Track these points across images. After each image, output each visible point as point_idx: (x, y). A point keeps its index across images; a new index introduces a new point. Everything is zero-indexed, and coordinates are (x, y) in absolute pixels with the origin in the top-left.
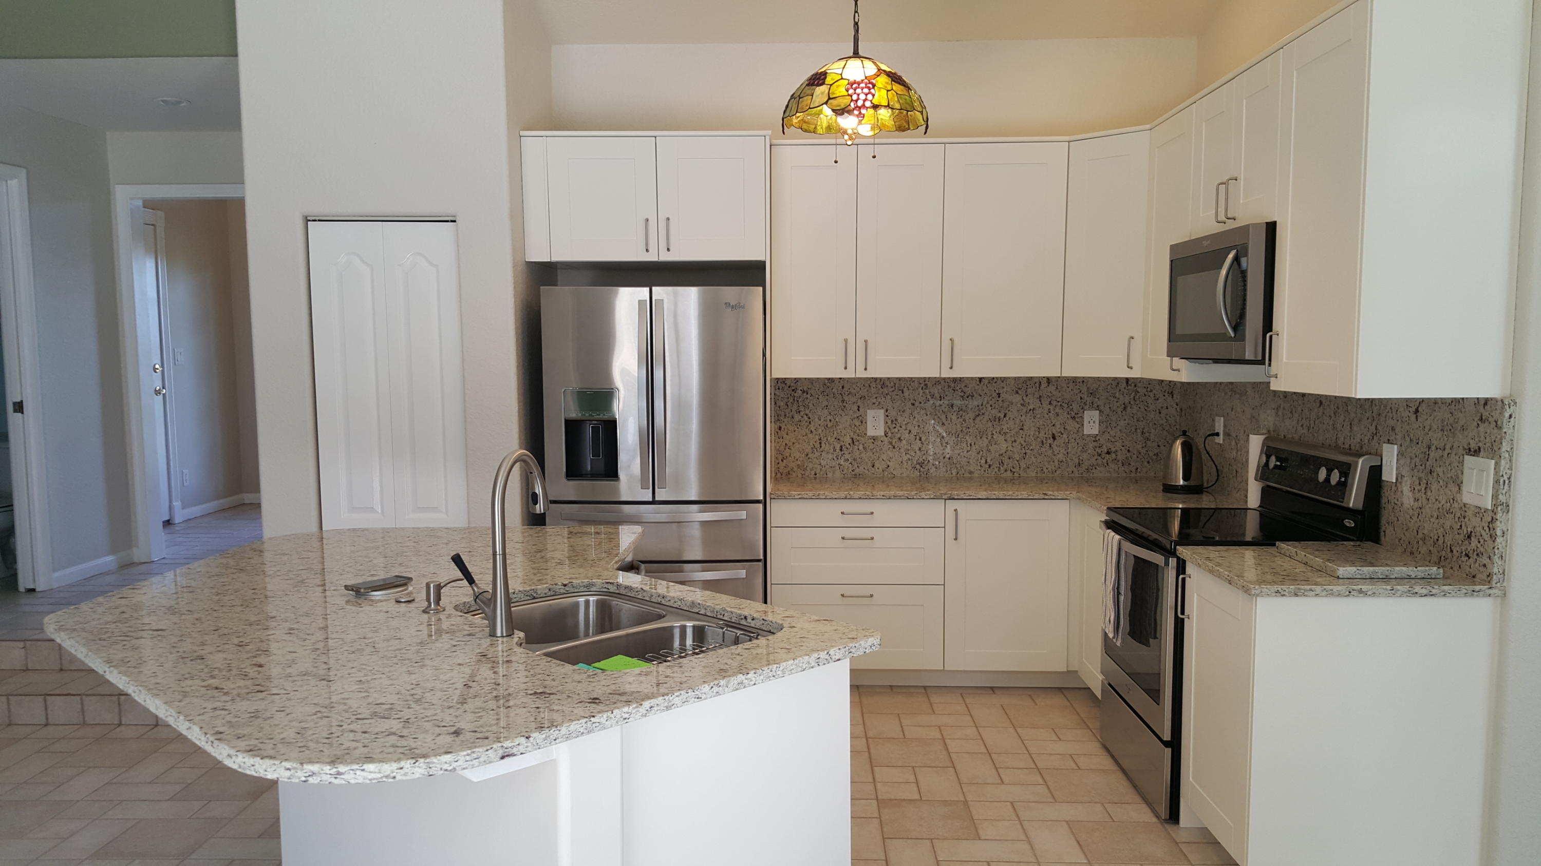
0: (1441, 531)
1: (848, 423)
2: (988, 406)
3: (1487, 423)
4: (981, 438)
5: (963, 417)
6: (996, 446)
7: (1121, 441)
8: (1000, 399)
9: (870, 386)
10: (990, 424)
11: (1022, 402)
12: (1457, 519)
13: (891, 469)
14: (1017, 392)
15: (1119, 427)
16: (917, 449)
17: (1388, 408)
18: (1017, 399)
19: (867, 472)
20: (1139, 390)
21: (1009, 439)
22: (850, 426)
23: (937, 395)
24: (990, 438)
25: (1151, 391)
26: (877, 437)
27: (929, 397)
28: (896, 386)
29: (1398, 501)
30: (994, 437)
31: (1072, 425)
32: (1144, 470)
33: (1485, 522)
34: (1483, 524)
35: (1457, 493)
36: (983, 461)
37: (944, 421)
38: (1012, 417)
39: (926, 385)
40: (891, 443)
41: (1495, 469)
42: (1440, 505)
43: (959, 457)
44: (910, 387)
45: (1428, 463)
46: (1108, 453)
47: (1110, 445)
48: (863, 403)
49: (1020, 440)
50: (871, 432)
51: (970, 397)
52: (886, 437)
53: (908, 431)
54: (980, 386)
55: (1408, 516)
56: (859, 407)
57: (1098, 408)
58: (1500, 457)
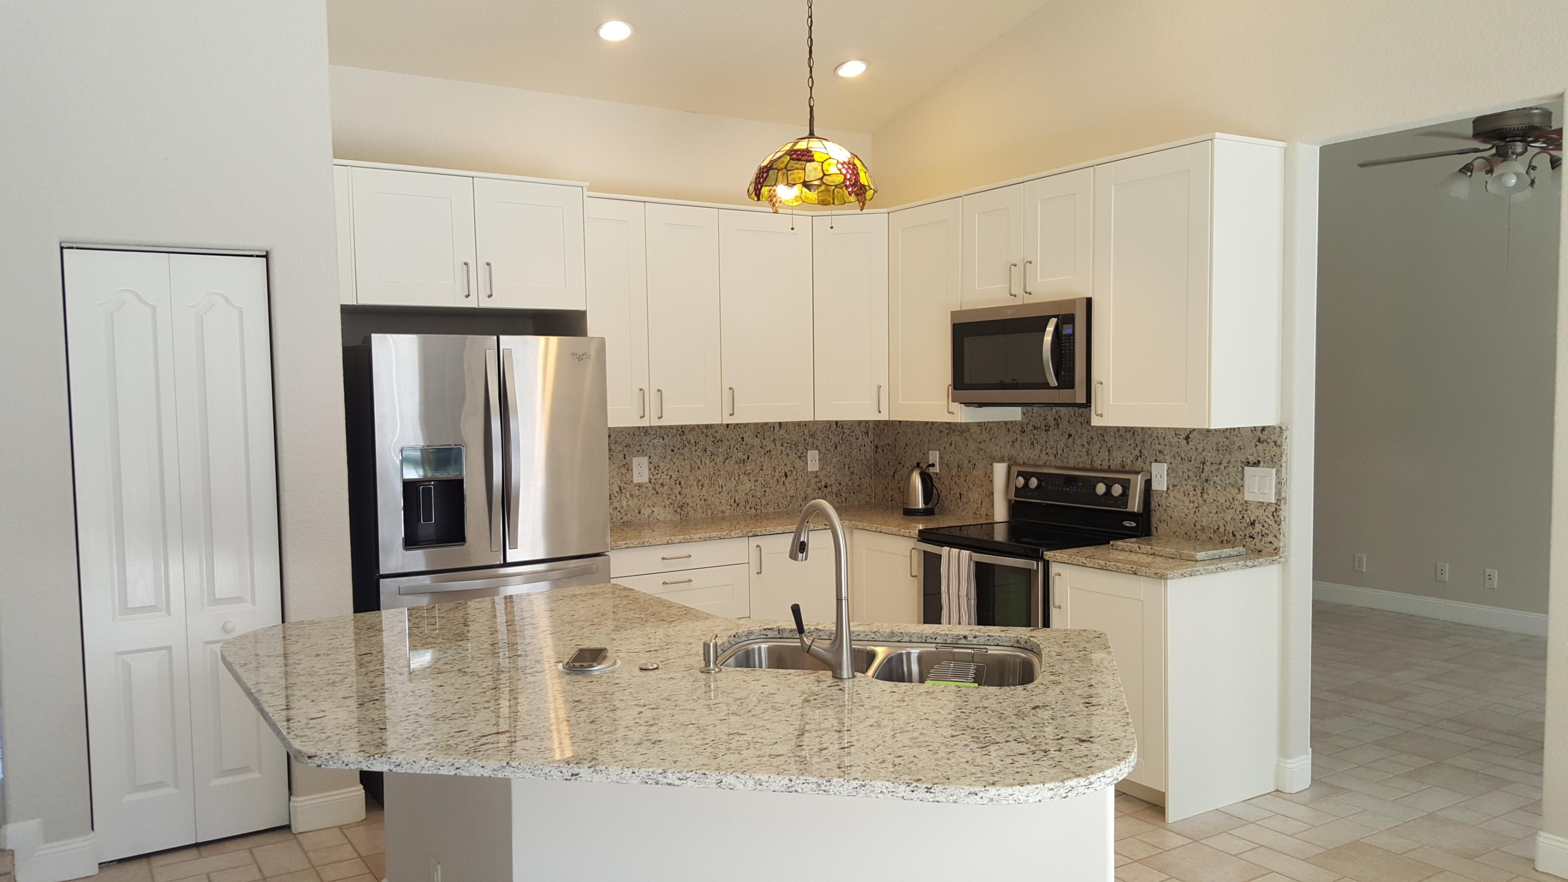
0: (1221, 523)
1: (615, 472)
2: (735, 450)
3: (1265, 444)
4: (730, 479)
5: (715, 461)
6: (742, 486)
7: (834, 476)
8: (744, 443)
9: (634, 434)
10: (737, 466)
11: (761, 444)
12: (1238, 512)
13: (655, 514)
14: (757, 436)
15: (833, 464)
16: (678, 493)
17: (1154, 436)
18: (757, 442)
19: (634, 519)
20: (845, 431)
21: (752, 479)
22: (618, 474)
23: (693, 441)
24: (737, 479)
25: (853, 432)
26: (642, 484)
27: (686, 443)
28: (658, 433)
29: (1170, 504)
30: (741, 478)
31: (799, 464)
32: (852, 499)
33: (1269, 512)
34: (1267, 513)
35: (1236, 494)
36: (732, 501)
37: (699, 465)
38: (754, 459)
39: (683, 431)
40: (654, 489)
41: (1276, 475)
42: (1219, 504)
43: (713, 498)
44: (669, 435)
45: (1202, 474)
46: (826, 487)
47: (826, 480)
48: (629, 451)
49: (760, 480)
50: (636, 480)
51: (720, 442)
52: (650, 483)
53: (669, 477)
54: (727, 431)
55: (1184, 515)
56: (625, 455)
57: (817, 448)
58: (1281, 466)
